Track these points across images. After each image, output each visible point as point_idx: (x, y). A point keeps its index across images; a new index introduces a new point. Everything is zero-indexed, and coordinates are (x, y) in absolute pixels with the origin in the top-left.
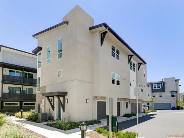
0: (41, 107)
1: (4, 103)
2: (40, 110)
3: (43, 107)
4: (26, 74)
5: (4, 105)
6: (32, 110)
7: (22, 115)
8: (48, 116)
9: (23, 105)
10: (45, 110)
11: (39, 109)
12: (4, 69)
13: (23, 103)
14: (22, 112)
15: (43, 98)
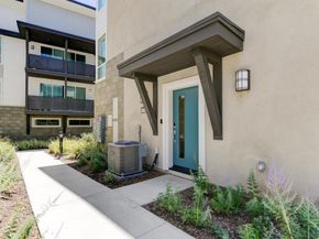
0: (109, 124)
1: (33, 120)
2: (108, 133)
3: (116, 124)
4: (73, 55)
5: (33, 125)
6: (85, 135)
7: (61, 149)
8: (141, 154)
9: (68, 126)
10: (121, 135)
11: (104, 129)
12: (31, 43)
13: (68, 119)
14: (61, 140)
15: (114, 96)
